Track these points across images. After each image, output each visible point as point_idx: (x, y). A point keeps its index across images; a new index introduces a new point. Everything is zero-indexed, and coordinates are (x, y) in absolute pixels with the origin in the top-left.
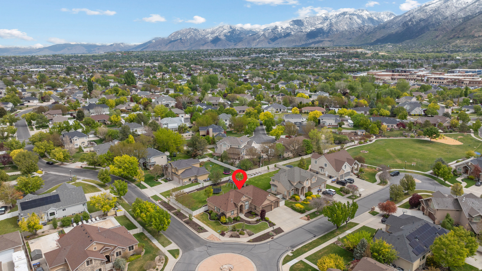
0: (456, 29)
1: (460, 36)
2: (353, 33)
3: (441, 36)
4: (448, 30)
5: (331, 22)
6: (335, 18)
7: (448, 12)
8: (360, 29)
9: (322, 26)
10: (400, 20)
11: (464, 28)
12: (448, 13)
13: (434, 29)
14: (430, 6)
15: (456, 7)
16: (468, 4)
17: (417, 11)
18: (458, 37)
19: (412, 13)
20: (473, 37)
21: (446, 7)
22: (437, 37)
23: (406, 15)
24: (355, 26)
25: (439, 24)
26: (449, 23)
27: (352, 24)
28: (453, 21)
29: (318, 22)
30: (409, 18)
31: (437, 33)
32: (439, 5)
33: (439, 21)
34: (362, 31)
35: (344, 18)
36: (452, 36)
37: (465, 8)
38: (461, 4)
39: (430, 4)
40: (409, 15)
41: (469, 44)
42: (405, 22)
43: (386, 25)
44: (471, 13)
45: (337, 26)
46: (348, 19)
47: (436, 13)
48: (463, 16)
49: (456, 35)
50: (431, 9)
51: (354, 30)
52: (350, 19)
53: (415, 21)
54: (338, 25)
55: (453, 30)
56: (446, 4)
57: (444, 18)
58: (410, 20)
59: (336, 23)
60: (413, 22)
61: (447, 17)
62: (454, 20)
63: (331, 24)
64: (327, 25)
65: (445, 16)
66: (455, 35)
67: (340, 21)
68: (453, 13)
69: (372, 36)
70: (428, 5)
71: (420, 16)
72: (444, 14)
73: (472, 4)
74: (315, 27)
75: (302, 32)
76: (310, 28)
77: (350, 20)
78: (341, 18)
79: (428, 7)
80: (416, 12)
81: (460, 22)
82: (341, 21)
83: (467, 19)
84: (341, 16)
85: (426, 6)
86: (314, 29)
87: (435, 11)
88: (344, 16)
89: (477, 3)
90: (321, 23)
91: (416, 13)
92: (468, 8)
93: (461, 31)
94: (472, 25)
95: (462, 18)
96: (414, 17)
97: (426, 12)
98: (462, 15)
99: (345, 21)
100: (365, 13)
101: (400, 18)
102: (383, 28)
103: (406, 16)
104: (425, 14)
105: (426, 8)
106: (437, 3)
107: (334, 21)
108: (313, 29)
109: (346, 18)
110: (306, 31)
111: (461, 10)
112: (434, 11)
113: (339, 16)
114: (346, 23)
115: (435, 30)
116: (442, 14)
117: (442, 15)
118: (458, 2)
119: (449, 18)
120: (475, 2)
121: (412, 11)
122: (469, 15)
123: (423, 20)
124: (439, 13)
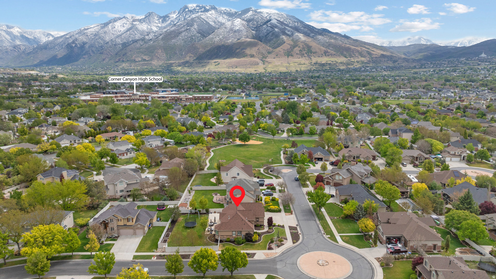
0: (119, 54)
1: (124, 60)
2: (6, 52)
3: (107, 60)
4: (112, 54)
7: (108, 38)
8: (14, 48)
10: (62, 41)
11: (126, 53)
12: (107, 39)
13: (99, 52)
14: (89, 30)
15: (113, 34)
16: (121, 32)
17: (78, 33)
18: (123, 61)
19: (73, 36)
20: (135, 61)
21: (105, 33)
22: (104, 60)
23: (67, 37)
25: (102, 48)
26: (112, 48)
27: (2, 41)
28: (114, 46)
30: (71, 40)
31: (103, 56)
32: (97, 30)
33: (101, 45)
34: (18, 51)
36: (117, 60)
37: (121, 35)
38: (116, 31)
39: (89, 29)
40: (71, 37)
41: (134, 68)
42: (68, 44)
43: (47, 46)
44: (126, 40)
47: (97, 38)
48: (121, 43)
49: (121, 58)
50: (91, 33)
51: (6, 49)
53: (79, 43)
55: (116, 54)
56: (104, 30)
57: (106, 43)
58: (73, 42)
60: (75, 44)
61: (108, 42)
62: (115, 45)
65: (105, 41)
66: (119, 59)
68: (111, 39)
69: (33, 57)
70: (88, 29)
71: (83, 39)
72: (104, 39)
73: (125, 32)
79: (87, 31)
80: (76, 34)
81: (120, 47)
83: (125, 45)
85: (85, 29)
87: (95, 35)
89: (128, 33)
91: (77, 36)
92: (123, 35)
93: (123, 55)
94: (131, 51)
95: (121, 44)
96: (76, 39)
97: (87, 36)
98: (119, 41)
100: (16, 30)
101: (61, 39)
102: (44, 48)
103: (68, 38)
104: (87, 37)
105: (86, 31)
106: (95, 28)
111: (118, 37)
112: (94, 36)
115: (101, 53)
117: (102, 39)
118: (114, 30)
119: (110, 43)
120: (127, 31)
121: (72, 34)
122: (125, 42)
123: (87, 43)
124: (100, 38)
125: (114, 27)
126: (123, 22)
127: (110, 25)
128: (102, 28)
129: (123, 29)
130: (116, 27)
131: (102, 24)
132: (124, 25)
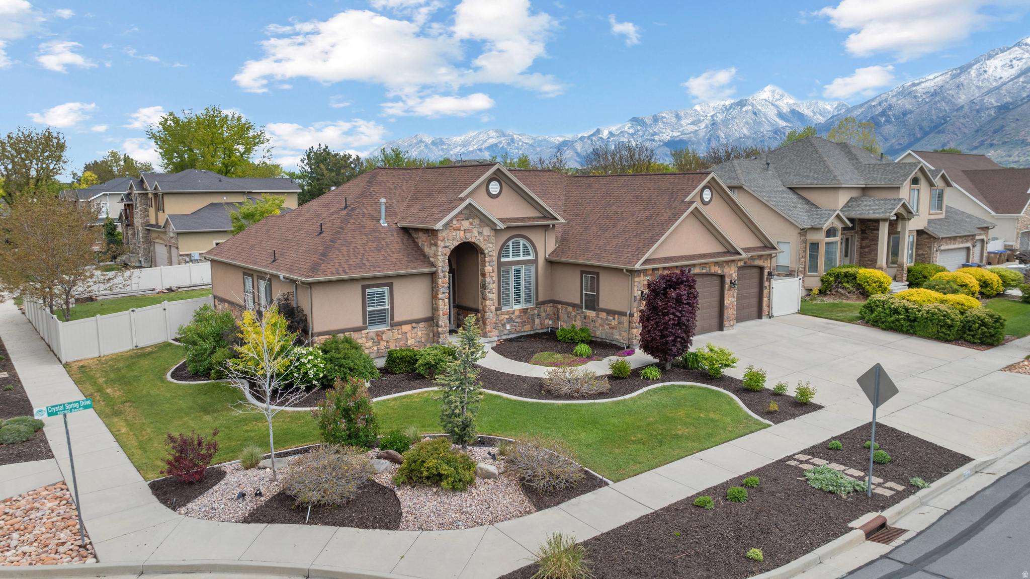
0: (984, 129)
1: (994, 142)
3: (953, 144)
4: (966, 131)
5: (714, 120)
6: (723, 112)
7: (963, 97)
8: (775, 133)
9: (696, 128)
10: (862, 113)
11: (1003, 127)
12: (962, 99)
13: (936, 130)
14: (923, 85)
15: (978, 87)
16: (1002, 80)
17: (896, 95)
18: (991, 145)
19: (886, 100)
20: (1025, 143)
21: (958, 87)
22: (945, 145)
23: (873, 104)
24: (766, 129)
25: (945, 119)
26: (968, 117)
27: (760, 124)
28: (974, 112)
29: (686, 120)
30: (880, 109)
31: (944, 138)
32: (940, 83)
33: (944, 113)
34: (781, 139)
35: (741, 112)
36: (976, 144)
37: (998, 88)
38: (988, 80)
39: (922, 82)
40: (880, 104)
41: (1017, 159)
42: (872, 118)
43: (831, 125)
44: (1012, 97)
45: (728, 128)
46: (751, 114)
47: (937, 99)
48: (996, 104)
49: (986, 140)
50: (925, 91)
51: (763, 136)
52: (755, 114)
53: (894, 115)
54: (730, 126)
55: (977, 131)
56: (957, 80)
57: (956, 108)
58: (883, 113)
59: (725, 122)
60: (888, 116)
61: (962, 107)
62: (978, 111)
63: (713, 124)
64: (706, 127)
65: (956, 105)
66: (983, 141)
67: (734, 118)
68: (972, 98)
70: (920, 83)
71: (904, 105)
72: (953, 100)
73: (1012, 80)
74: (681, 130)
75: (654, 140)
76: (671, 133)
77: (753, 117)
78: (734, 112)
79: (918, 87)
80: (893, 97)
81: (989, 115)
82: (736, 118)
83: (1004, 109)
84: (734, 109)
85: (914, 85)
86: (679, 134)
87: (935, 94)
88: (741, 108)
89: (1021, 79)
90: (693, 123)
91: (895, 100)
92: (1004, 88)
93: (995, 132)
94: (1018, 120)
95: (995, 107)
96: (890, 107)
97: (915, 97)
98: (992, 101)
99: (744, 118)
100: (785, 101)
101: (860, 111)
102: (825, 130)
103: (874, 106)
104: (914, 100)
105: (914, 88)
106: (936, 80)
107: (720, 117)
108: (676, 134)
109: (746, 112)
110: (662, 138)
111: (990, 92)
112: (932, 95)
113: (731, 107)
114: (747, 123)
115: (939, 132)
116: (950, 100)
117: (949, 102)
118: (982, 77)
119: (966, 109)
120: (1018, 76)
121: (884, 96)
122: (1007, 103)
123: (911, 112)
124: (943, 99)
125: (985, 71)
126: (1012, 56)
127: (975, 67)
128: (954, 77)
129: (1007, 74)
130: (990, 72)
131: (955, 69)
132: (1014, 61)
